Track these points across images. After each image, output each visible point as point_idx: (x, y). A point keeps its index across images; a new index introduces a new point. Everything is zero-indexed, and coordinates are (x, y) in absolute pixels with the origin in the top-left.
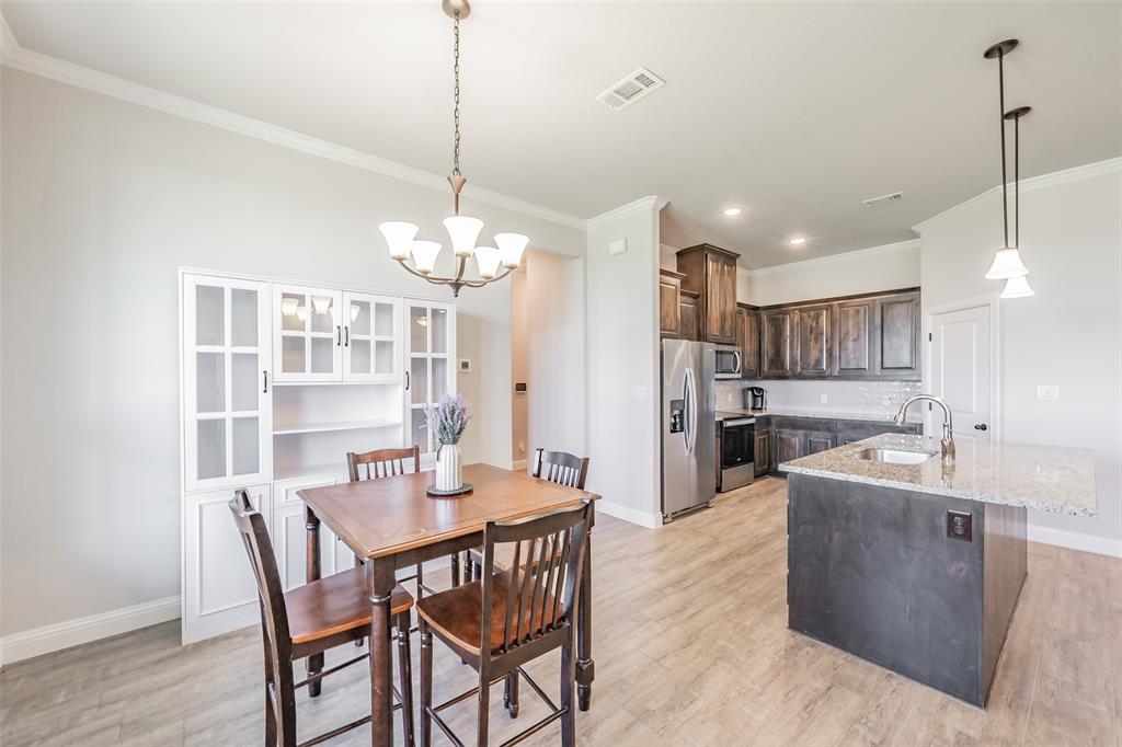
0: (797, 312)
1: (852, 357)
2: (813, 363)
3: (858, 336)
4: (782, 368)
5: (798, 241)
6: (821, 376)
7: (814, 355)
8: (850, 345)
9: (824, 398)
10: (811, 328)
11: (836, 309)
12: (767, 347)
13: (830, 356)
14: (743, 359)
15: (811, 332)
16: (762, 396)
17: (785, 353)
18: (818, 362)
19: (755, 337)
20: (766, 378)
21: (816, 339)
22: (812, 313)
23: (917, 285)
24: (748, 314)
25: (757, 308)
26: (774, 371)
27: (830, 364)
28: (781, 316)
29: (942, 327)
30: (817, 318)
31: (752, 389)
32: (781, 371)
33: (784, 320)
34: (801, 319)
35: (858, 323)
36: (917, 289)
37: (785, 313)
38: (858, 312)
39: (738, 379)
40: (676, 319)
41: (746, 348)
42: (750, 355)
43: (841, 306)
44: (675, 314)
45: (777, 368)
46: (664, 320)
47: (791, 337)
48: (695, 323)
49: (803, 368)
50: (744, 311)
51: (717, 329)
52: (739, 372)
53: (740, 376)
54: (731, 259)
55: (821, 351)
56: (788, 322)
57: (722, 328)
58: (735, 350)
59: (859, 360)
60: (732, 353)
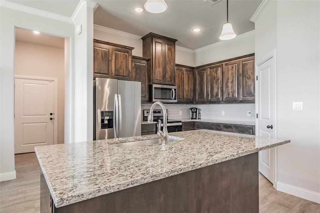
0: (209, 69)
1: (230, 91)
2: (215, 95)
3: (233, 80)
4: (203, 98)
5: (197, 30)
6: (218, 102)
7: (215, 90)
8: (230, 84)
9: (223, 113)
10: (214, 77)
11: (224, 66)
12: (198, 87)
13: (222, 91)
14: (175, 92)
15: (214, 79)
16: (196, 112)
17: (204, 90)
18: (217, 94)
19: (192, 82)
20: (197, 103)
21: (216, 82)
22: (214, 69)
24: (186, 71)
25: (193, 68)
26: (200, 100)
27: (222, 95)
28: (203, 71)
29: (261, 72)
30: (217, 71)
31: (191, 109)
32: (203, 99)
34: (211, 72)
35: (233, 73)
36: (253, 54)
37: (204, 70)
38: (233, 67)
39: (176, 103)
40: (128, 70)
41: (185, 87)
42: (188, 91)
43: (226, 65)
44: (127, 67)
45: (201, 98)
46: (118, 70)
47: (207, 81)
48: (146, 74)
49: (211, 98)
50: (184, 69)
51: (160, 77)
52: (175, 99)
53: (176, 101)
54: (171, 42)
55: (218, 88)
56: (205, 74)
57: (164, 76)
58: (173, 88)
59: (233, 92)
60: (170, 89)
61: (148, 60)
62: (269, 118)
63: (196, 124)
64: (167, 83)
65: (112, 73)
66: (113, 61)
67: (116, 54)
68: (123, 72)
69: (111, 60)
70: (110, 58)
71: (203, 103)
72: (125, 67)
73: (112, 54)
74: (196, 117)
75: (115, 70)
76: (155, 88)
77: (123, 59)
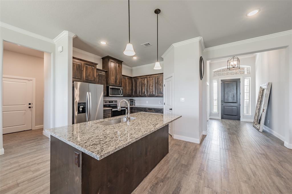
0: (140, 79)
1: (151, 91)
2: (143, 92)
3: (153, 86)
5: (135, 58)
6: (145, 96)
7: (143, 90)
8: (151, 88)
9: (147, 102)
10: (143, 83)
11: (148, 78)
12: (134, 88)
13: (147, 91)
14: (122, 91)
16: (133, 102)
17: (137, 91)
18: (144, 92)
19: (131, 85)
20: (134, 97)
21: (144, 86)
22: (143, 79)
23: (162, 73)
24: (128, 79)
25: (131, 78)
26: (135, 95)
27: (147, 93)
29: (166, 82)
30: (144, 80)
31: (130, 100)
33: (137, 81)
34: (141, 80)
35: (152, 82)
36: (163, 73)
37: (138, 79)
38: (152, 79)
40: (94, 77)
41: (127, 88)
42: (129, 90)
43: (149, 77)
44: (93, 75)
45: (136, 94)
46: (87, 77)
47: (139, 85)
48: (105, 79)
49: (141, 94)
50: (126, 78)
51: (113, 82)
52: (122, 95)
53: (122, 96)
54: (120, 62)
55: (145, 89)
56: (138, 81)
57: (116, 82)
58: (121, 88)
59: (153, 91)
60: (119, 89)
61: (106, 72)
62: (170, 105)
63: (133, 108)
64: (117, 85)
65: (83, 78)
66: (84, 71)
67: (86, 67)
68: (91, 78)
69: (83, 71)
70: (82, 69)
71: (137, 96)
72: (92, 75)
73: (84, 67)
74: (133, 104)
75: (86, 77)
76: (110, 88)
77: (91, 70)
